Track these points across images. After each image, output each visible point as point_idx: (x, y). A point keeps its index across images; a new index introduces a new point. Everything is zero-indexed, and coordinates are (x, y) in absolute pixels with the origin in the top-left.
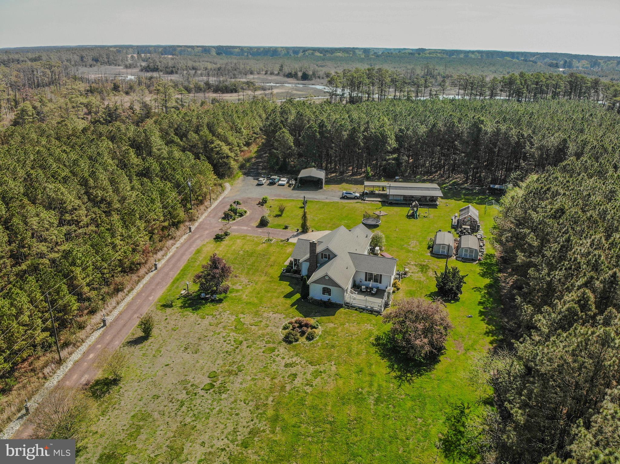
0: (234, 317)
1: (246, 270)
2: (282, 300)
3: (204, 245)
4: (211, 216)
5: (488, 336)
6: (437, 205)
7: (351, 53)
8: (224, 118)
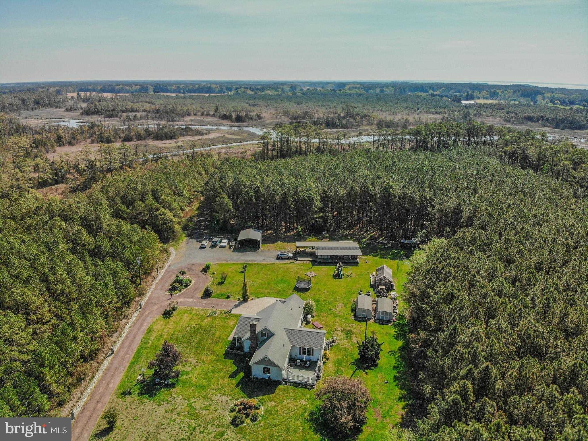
0: (186, 402)
1: (194, 349)
2: (227, 380)
3: (154, 323)
4: (159, 288)
5: (401, 401)
6: (358, 263)
7: (280, 90)
8: (167, 182)
